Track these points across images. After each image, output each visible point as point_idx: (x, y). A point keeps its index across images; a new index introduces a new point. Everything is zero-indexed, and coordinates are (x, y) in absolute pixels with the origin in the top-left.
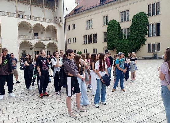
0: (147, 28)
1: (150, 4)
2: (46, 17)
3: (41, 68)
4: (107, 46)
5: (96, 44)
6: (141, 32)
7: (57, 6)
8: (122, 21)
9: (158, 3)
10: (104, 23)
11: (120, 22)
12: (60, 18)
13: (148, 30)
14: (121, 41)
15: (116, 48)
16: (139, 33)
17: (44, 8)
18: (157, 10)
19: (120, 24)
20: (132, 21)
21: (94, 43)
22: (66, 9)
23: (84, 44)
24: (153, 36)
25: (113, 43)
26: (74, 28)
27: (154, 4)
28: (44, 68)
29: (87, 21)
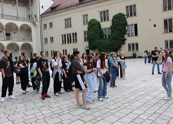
0: (126, 28)
1: (127, 6)
2: (20, 16)
3: (41, 70)
4: (88, 46)
5: (76, 43)
6: (121, 32)
7: (32, 3)
8: (102, 21)
9: (135, 5)
10: (84, 22)
11: (100, 21)
12: (36, 16)
13: (127, 30)
14: (102, 40)
15: (97, 47)
16: (119, 33)
17: (17, 5)
18: (134, 12)
19: (100, 23)
20: (112, 21)
21: (74, 42)
22: (42, 6)
23: (63, 43)
24: (132, 35)
25: (94, 43)
26: (51, 27)
27: (131, 6)
28: (44, 70)
29: (66, 20)
